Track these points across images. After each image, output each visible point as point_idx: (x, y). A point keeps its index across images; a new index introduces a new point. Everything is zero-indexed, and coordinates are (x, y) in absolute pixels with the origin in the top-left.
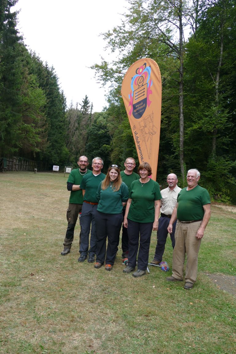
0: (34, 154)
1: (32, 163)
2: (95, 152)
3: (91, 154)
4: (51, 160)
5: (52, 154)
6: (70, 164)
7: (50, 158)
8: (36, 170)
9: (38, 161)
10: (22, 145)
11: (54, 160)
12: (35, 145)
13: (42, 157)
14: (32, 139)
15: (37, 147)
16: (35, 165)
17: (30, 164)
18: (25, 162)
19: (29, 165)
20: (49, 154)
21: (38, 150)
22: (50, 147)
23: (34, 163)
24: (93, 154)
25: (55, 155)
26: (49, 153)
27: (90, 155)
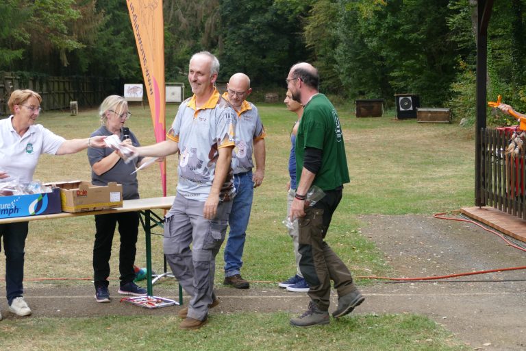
0: (64, 58)
1: (56, 84)
2: (254, 24)
3: (243, 31)
4: (116, 66)
5: (117, 49)
6: (177, 72)
7: (112, 61)
8: (75, 105)
9: (74, 76)
10: (27, 35)
11: (124, 68)
12: (66, 32)
13: (85, 62)
14: (55, 15)
15: (70, 33)
16: (67, 88)
17: (52, 88)
18: (37, 84)
19: (50, 93)
20: (105, 49)
21: (73, 44)
22: (107, 26)
23: (62, 85)
24: (248, 30)
25: (124, 51)
26: (105, 46)
27: (239, 36)
